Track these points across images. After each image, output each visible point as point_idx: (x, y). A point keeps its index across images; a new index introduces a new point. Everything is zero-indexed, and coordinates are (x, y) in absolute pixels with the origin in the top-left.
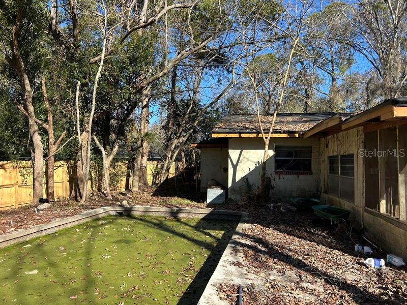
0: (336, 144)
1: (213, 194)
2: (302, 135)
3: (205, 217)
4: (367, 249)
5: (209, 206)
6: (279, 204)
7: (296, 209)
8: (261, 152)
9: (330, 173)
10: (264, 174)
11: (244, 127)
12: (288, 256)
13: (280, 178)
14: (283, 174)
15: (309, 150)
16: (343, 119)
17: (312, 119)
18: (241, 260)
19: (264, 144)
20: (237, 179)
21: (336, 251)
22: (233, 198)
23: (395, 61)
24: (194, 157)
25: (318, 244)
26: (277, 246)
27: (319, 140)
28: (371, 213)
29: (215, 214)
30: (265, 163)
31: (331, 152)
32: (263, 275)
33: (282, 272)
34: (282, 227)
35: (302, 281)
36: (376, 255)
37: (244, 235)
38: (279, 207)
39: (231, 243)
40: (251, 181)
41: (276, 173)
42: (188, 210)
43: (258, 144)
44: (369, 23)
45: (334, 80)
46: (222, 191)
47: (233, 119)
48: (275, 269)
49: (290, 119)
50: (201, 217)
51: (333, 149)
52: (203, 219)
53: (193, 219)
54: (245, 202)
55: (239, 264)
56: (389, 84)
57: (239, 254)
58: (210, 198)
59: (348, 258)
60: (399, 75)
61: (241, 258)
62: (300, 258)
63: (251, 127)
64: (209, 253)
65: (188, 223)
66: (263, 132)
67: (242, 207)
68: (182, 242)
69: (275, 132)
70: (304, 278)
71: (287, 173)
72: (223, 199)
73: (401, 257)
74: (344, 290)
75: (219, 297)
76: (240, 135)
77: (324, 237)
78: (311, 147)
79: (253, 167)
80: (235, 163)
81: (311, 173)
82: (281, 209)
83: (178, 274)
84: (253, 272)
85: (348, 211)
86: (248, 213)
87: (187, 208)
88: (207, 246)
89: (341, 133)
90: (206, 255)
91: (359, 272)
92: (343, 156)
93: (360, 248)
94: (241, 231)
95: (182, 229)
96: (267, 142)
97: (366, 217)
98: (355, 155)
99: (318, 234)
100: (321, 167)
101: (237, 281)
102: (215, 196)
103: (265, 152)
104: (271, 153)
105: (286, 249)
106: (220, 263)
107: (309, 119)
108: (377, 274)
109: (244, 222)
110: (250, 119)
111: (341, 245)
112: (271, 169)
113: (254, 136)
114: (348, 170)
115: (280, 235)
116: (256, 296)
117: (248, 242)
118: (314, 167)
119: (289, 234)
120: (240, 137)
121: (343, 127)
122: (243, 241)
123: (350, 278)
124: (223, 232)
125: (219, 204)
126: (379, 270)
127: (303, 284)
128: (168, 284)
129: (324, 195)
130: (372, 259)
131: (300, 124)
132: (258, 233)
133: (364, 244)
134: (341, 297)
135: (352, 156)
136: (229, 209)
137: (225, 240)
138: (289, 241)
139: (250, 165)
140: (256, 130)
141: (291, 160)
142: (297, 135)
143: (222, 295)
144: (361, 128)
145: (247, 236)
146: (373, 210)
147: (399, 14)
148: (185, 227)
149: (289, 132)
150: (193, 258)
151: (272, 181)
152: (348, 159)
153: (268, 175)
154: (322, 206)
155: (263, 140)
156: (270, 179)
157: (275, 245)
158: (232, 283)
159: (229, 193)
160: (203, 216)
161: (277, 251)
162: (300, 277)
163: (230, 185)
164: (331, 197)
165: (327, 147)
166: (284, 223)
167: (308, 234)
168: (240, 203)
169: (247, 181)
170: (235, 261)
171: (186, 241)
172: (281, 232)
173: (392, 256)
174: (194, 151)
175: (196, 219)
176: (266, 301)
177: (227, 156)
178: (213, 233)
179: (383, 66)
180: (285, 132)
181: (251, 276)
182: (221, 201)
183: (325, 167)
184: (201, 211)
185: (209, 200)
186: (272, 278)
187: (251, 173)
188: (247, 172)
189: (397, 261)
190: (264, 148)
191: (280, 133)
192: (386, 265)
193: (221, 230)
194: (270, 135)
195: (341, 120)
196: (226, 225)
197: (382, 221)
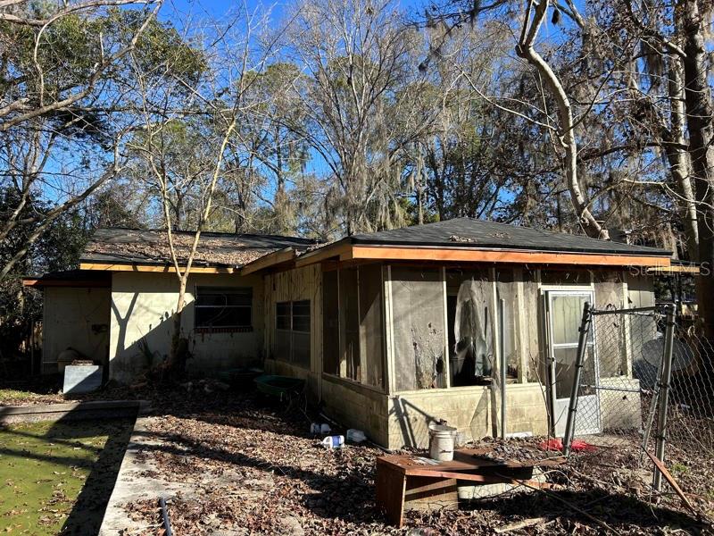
0: (287, 285)
1: (76, 374)
2: (239, 270)
3: (63, 417)
4: (325, 427)
5: (69, 397)
6: (203, 381)
7: (228, 386)
8: (173, 296)
9: (278, 327)
10: (178, 334)
11: (141, 253)
12: (223, 452)
13: (203, 340)
14: (207, 332)
15: (248, 295)
16: (298, 253)
17: (251, 245)
18: (153, 468)
19: (179, 283)
20: (127, 344)
21: (287, 437)
22: (117, 378)
23: (360, 170)
24: (22, 304)
25: (264, 431)
26: (206, 441)
27: (264, 279)
28: (330, 380)
29: (86, 410)
30: (178, 315)
31: (279, 297)
32: (190, 480)
33: (219, 473)
34: (209, 415)
35: (245, 478)
36: (335, 433)
37: (150, 434)
38: (203, 385)
39: (129, 448)
40: (152, 347)
41: (196, 331)
42: (28, 408)
43: (167, 283)
44: (327, 111)
45: (281, 181)
46: (97, 367)
47: (117, 236)
48: (207, 470)
49: (218, 242)
50: (57, 419)
51: (282, 293)
52: (59, 422)
53: (40, 425)
54: (143, 384)
55: (151, 474)
56: (353, 200)
57: (148, 462)
58: (69, 384)
59: (303, 442)
60: (365, 188)
61: (151, 465)
62: (241, 451)
63: (153, 253)
64: (88, 473)
65: (29, 432)
66: (176, 263)
67: (138, 393)
68: (28, 465)
69: (196, 264)
70: (248, 474)
71: (214, 331)
72: (98, 382)
73: (361, 430)
74: (297, 478)
75: (130, 519)
76: (135, 268)
77: (271, 420)
78: (252, 288)
79: (156, 322)
80: (123, 316)
81: (251, 329)
82: (206, 389)
83: (37, 512)
84: (175, 479)
85: (301, 380)
86: (150, 402)
87: (24, 405)
88: (81, 463)
89: (294, 270)
90: (83, 477)
91: (315, 457)
92: (295, 303)
93: (317, 426)
94: (144, 430)
95: (20, 443)
96: (184, 280)
97: (324, 386)
98: (312, 303)
99: (262, 418)
100: (267, 319)
101: (153, 495)
102: (81, 378)
103: (180, 296)
104: (189, 298)
105: (220, 443)
106: (120, 476)
107: (248, 245)
108: (336, 455)
109: (146, 415)
110: (149, 238)
111: (294, 428)
112: (189, 326)
113: (160, 269)
114: (303, 324)
115: (208, 426)
116: (186, 506)
117: (160, 443)
118: (255, 320)
119: (222, 423)
120: (136, 272)
121: (298, 264)
122: (152, 443)
123: (305, 464)
124: (106, 438)
125: (91, 393)
126: (338, 449)
127: (247, 482)
128: (22, 529)
129: (268, 362)
130: (331, 438)
131: (235, 253)
132: (174, 428)
133: (320, 422)
134: (295, 486)
135: (307, 302)
136: (113, 399)
137: (112, 448)
138: (223, 432)
139: (152, 318)
140: (165, 260)
141: (221, 309)
142: (231, 271)
143: (135, 515)
144: (318, 265)
145: (157, 435)
146: (333, 376)
147: (364, 105)
148: (25, 439)
149: (219, 266)
150: (60, 485)
151: (191, 344)
152: (303, 307)
153: (184, 335)
154: (268, 377)
155: (178, 276)
156: (186, 342)
157: (203, 441)
158: (147, 498)
159: (111, 372)
160: (61, 416)
161: (207, 449)
162: (244, 474)
163: (112, 355)
164: (279, 363)
165: (274, 289)
166: (212, 408)
167: (248, 420)
168: (132, 386)
169: (146, 347)
170: (144, 470)
171: (35, 462)
172: (209, 422)
173: (352, 430)
174: (21, 293)
175: (46, 423)
176: (201, 509)
177: (109, 304)
178: (87, 442)
179: (346, 173)
180: (212, 265)
181: (174, 485)
182: (93, 387)
183: (271, 318)
184: (55, 407)
185: (67, 388)
186: (205, 481)
187: (154, 333)
188: (146, 331)
189: (358, 436)
190: (178, 290)
191: (205, 266)
192: (346, 442)
193: (101, 435)
194: (190, 270)
195: (295, 256)
196: (109, 427)
197: (342, 388)
